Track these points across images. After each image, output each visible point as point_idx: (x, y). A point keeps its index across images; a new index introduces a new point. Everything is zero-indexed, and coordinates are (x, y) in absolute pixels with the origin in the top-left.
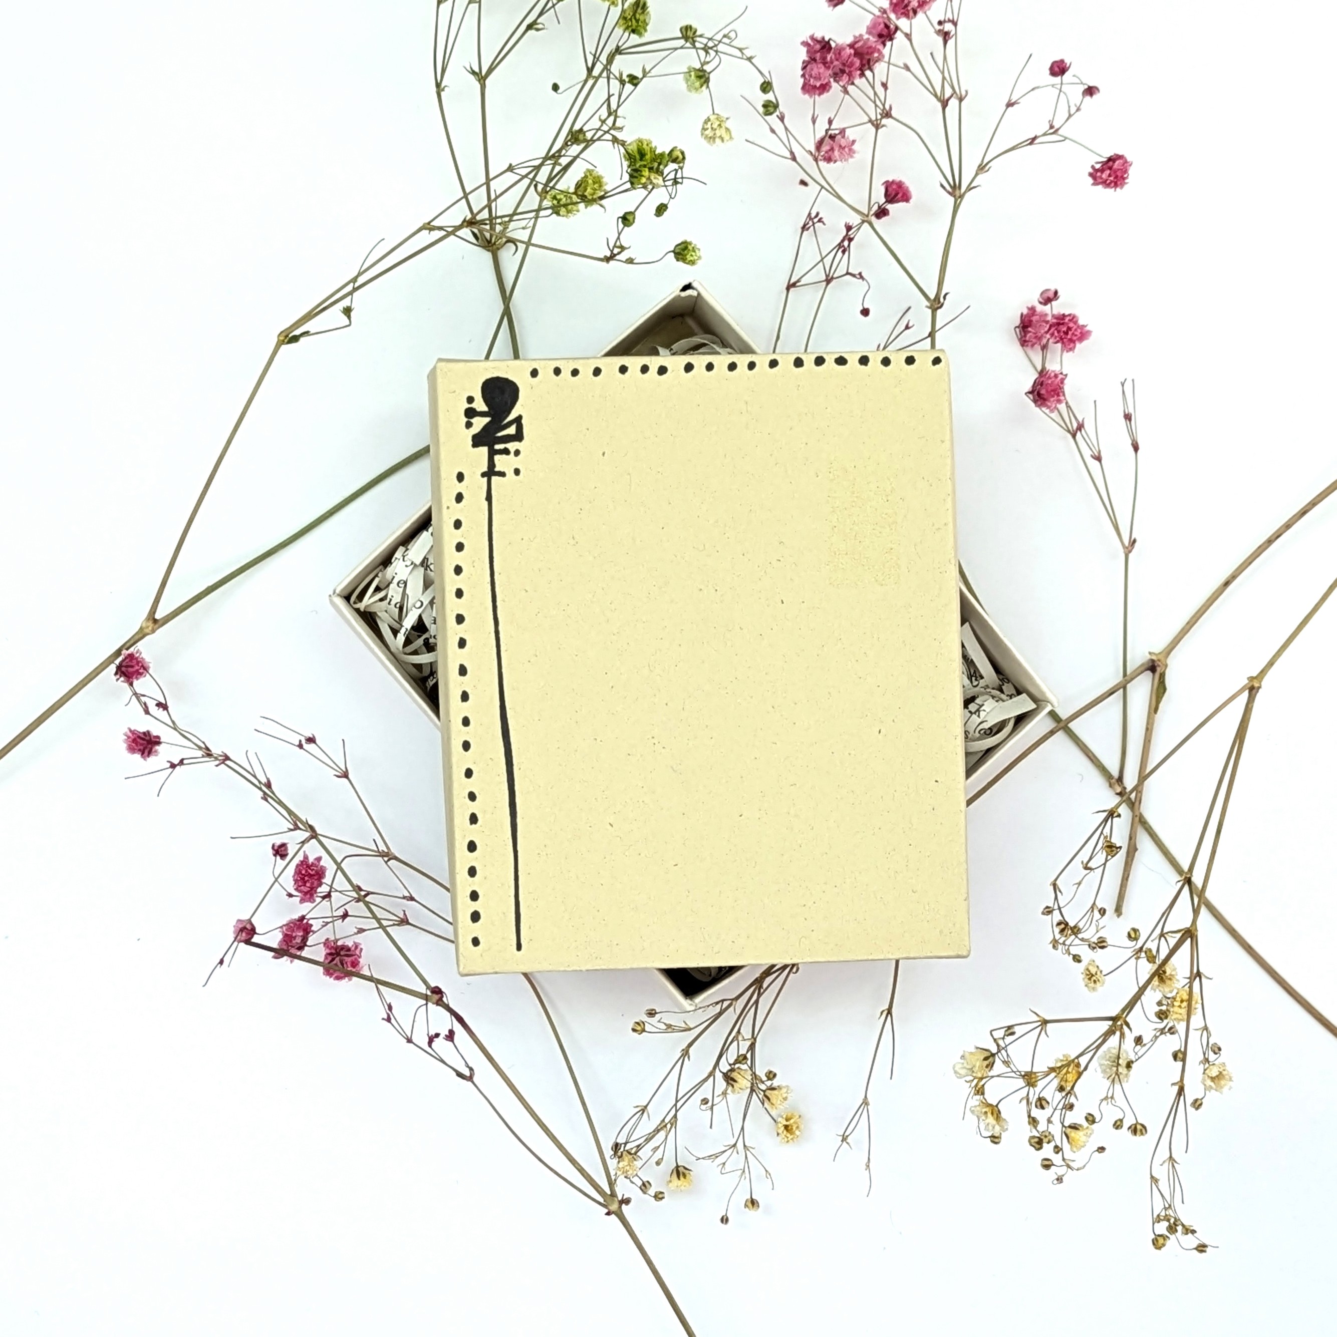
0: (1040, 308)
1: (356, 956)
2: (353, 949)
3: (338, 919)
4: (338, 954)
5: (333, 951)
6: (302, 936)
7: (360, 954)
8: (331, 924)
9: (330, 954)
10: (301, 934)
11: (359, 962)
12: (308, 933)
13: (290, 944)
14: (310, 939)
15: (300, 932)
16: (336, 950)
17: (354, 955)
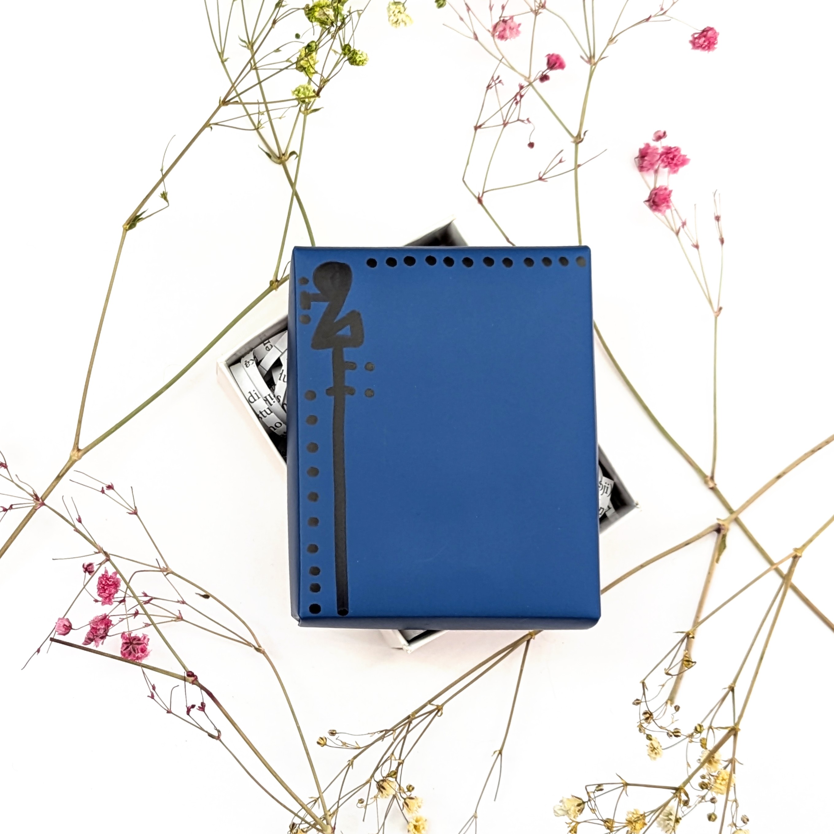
0: (653, 144)
1: (144, 644)
2: (142, 639)
3: (132, 616)
4: (131, 643)
5: (128, 641)
6: (104, 629)
7: (147, 642)
8: (126, 620)
9: (126, 643)
10: (103, 627)
11: (147, 649)
12: (108, 627)
13: (95, 634)
14: (110, 631)
15: (102, 625)
16: (130, 640)
17: (143, 644)
